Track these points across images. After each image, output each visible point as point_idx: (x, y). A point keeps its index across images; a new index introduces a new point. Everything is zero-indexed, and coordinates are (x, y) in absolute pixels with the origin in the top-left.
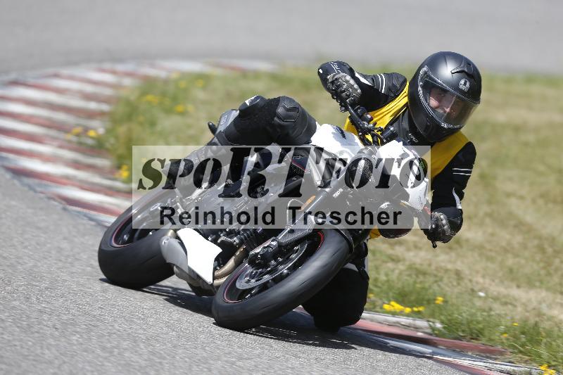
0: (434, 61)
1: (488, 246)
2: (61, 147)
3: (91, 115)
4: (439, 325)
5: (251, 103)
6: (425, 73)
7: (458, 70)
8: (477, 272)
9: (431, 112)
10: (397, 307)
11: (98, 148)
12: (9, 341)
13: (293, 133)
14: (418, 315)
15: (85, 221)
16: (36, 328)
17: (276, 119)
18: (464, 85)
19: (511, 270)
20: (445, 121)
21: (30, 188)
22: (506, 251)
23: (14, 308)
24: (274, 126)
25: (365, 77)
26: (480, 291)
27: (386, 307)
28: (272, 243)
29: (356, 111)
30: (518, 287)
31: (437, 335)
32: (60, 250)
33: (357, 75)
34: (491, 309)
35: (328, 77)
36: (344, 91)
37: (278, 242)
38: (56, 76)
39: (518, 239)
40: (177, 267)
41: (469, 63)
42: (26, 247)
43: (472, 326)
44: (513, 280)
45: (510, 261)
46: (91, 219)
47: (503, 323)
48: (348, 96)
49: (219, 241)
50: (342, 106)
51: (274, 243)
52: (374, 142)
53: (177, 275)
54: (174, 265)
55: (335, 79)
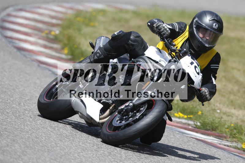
1: (222, 90)
2: (39, 38)
3: (54, 25)
4: (199, 124)
6: (197, 21)
8: (217, 101)
9: (200, 39)
10: (181, 115)
11: (55, 40)
12: (10, 122)
14: (190, 119)
15: (47, 71)
16: (22, 117)
17: (130, 41)
18: (215, 26)
19: (232, 101)
21: (25, 56)
22: (230, 93)
23: (13, 107)
25: (169, 25)
26: (218, 109)
27: (176, 114)
29: (168, 41)
30: (235, 109)
31: (197, 128)
32: (35, 83)
34: (222, 118)
35: (154, 25)
36: (162, 32)
37: (133, 104)
38: (39, 8)
39: (236, 88)
41: (217, 16)
42: (20, 81)
43: (213, 125)
44: (233, 105)
45: (232, 97)
46: (50, 70)
47: (227, 124)
48: (164, 34)
49: (102, 101)
51: (131, 104)
52: (176, 56)
53: (80, 117)
54: (79, 112)
55: (157, 26)
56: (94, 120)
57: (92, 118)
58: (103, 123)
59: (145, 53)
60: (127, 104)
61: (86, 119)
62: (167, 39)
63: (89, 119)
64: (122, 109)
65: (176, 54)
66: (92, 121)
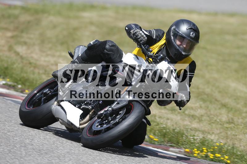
0: (178, 23)
5: (93, 43)
6: (174, 29)
7: (189, 28)
9: (177, 47)
13: (113, 57)
17: (105, 51)
18: (192, 34)
20: (184, 52)
24: (104, 54)
25: (146, 31)
28: (109, 109)
29: (145, 47)
33: (143, 30)
35: (131, 31)
36: (139, 38)
37: (112, 108)
40: (61, 119)
41: (194, 25)
48: (141, 41)
49: (82, 107)
50: (138, 45)
51: (110, 109)
52: (153, 61)
53: (61, 123)
54: (59, 118)
55: (134, 32)
56: (75, 126)
57: (72, 124)
58: (83, 129)
59: (123, 59)
60: (106, 109)
61: (67, 124)
62: (144, 46)
63: (69, 125)
64: (102, 114)
65: (152, 60)
66: (73, 126)
